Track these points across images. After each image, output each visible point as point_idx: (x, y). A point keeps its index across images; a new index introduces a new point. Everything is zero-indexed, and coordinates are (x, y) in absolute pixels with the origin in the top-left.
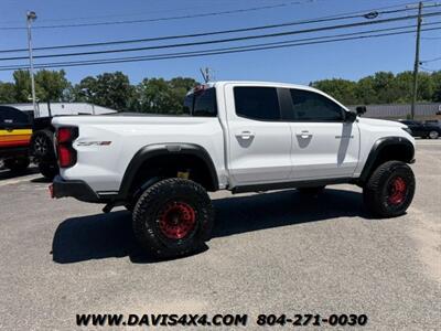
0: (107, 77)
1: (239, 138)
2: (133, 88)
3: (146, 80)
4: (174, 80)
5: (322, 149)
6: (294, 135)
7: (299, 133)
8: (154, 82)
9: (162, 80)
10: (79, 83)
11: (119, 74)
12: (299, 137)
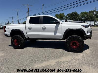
0: (72, 13)
1: (29, 28)
2: (78, 15)
3: (82, 12)
4: (90, 11)
5: (49, 31)
6: (41, 27)
7: (43, 27)
8: (84, 13)
9: (86, 12)
10: (67, 15)
11: (75, 12)
12: (42, 28)
